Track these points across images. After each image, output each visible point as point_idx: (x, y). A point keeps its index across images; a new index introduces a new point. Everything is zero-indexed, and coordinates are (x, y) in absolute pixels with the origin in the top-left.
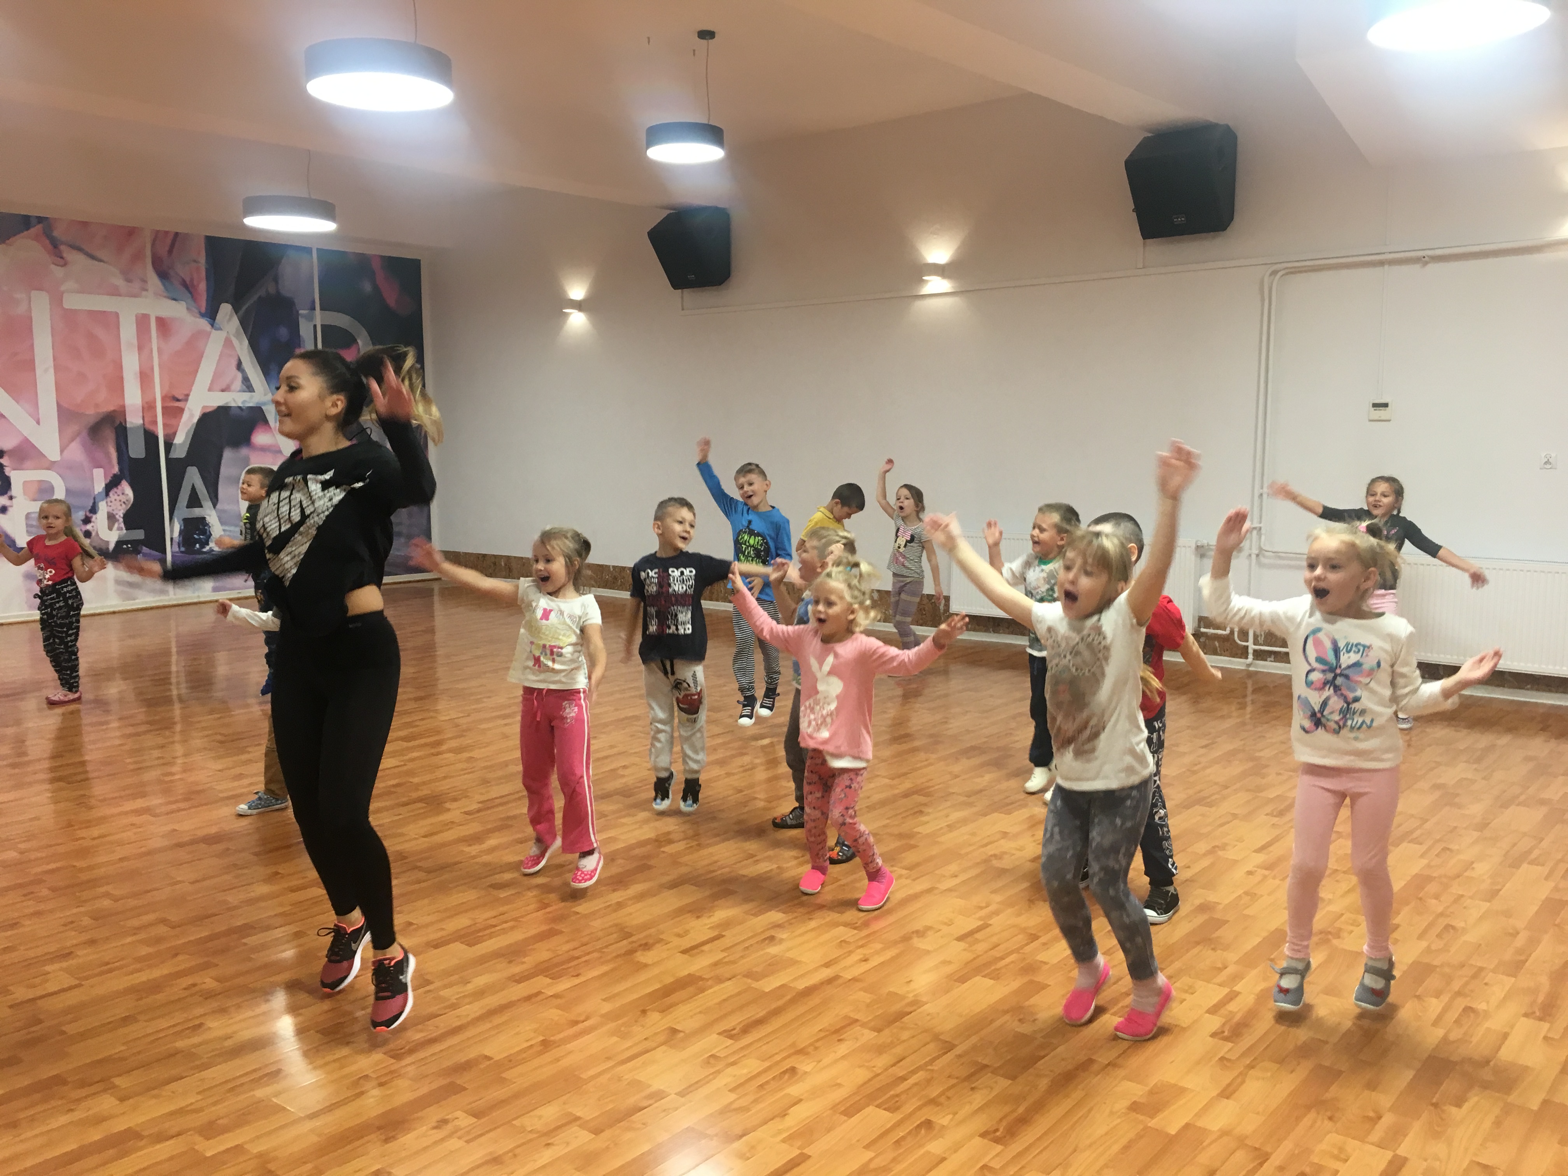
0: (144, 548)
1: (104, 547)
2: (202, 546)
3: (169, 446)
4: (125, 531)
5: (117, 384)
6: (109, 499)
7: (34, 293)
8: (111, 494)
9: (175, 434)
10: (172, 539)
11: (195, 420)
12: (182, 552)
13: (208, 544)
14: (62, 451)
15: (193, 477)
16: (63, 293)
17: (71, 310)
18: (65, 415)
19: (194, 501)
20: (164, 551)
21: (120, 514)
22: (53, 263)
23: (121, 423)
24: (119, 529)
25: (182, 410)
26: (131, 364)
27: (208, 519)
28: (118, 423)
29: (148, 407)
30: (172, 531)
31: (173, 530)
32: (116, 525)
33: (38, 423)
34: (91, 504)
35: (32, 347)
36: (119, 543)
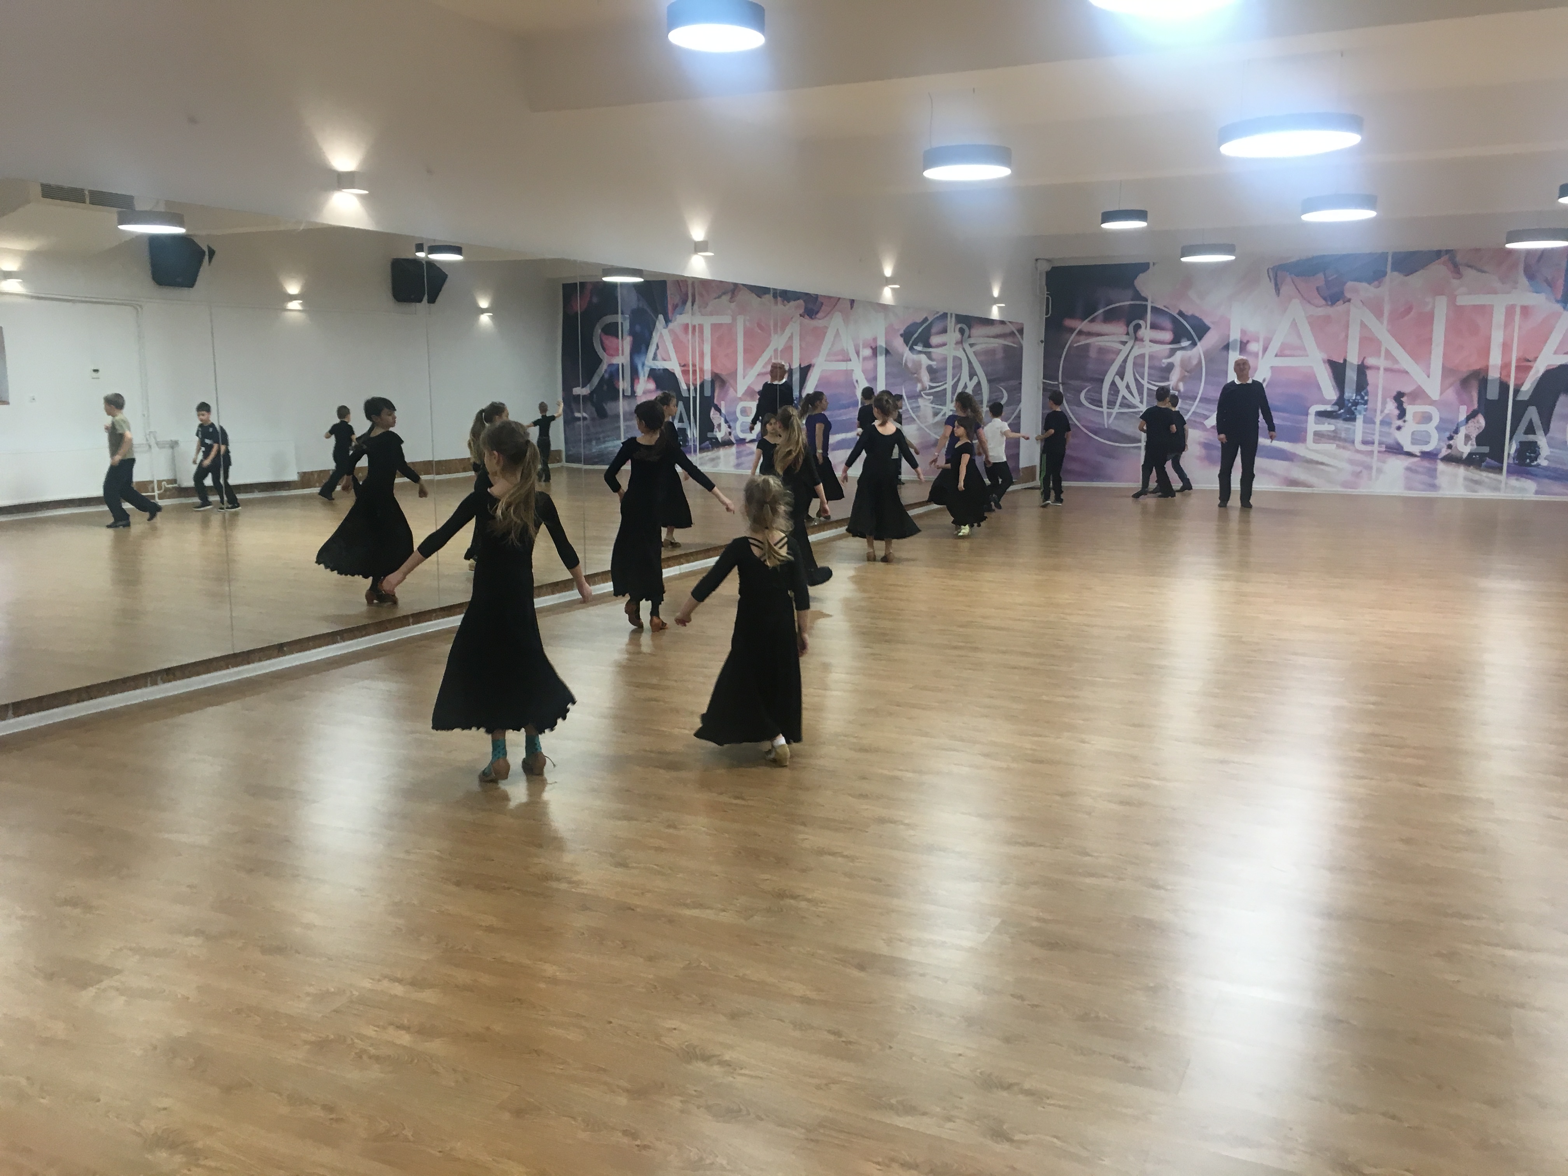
0: (1488, 458)
1: (1459, 455)
2: (1533, 461)
3: (1517, 391)
4: (1475, 447)
5: (1486, 352)
6: (1468, 425)
7: (1438, 298)
8: (1470, 421)
9: (1522, 384)
10: (1509, 454)
11: (1540, 374)
12: (1515, 464)
13: (1536, 460)
14: (1441, 393)
15: (1532, 413)
16: (1457, 296)
17: (1461, 307)
18: (1447, 371)
19: (1530, 430)
20: (1502, 462)
21: (1474, 435)
22: (1454, 278)
23: (1484, 377)
24: (1472, 445)
25: (1530, 368)
26: (1497, 337)
27: (1539, 443)
28: (1481, 377)
29: (1506, 366)
30: (1510, 450)
31: (1511, 448)
32: (1470, 442)
33: (1429, 377)
34: (1455, 428)
35: (1432, 330)
36: (1470, 454)
